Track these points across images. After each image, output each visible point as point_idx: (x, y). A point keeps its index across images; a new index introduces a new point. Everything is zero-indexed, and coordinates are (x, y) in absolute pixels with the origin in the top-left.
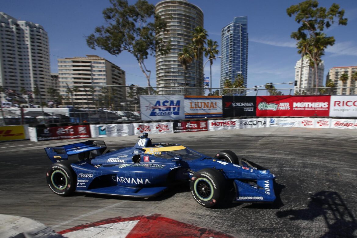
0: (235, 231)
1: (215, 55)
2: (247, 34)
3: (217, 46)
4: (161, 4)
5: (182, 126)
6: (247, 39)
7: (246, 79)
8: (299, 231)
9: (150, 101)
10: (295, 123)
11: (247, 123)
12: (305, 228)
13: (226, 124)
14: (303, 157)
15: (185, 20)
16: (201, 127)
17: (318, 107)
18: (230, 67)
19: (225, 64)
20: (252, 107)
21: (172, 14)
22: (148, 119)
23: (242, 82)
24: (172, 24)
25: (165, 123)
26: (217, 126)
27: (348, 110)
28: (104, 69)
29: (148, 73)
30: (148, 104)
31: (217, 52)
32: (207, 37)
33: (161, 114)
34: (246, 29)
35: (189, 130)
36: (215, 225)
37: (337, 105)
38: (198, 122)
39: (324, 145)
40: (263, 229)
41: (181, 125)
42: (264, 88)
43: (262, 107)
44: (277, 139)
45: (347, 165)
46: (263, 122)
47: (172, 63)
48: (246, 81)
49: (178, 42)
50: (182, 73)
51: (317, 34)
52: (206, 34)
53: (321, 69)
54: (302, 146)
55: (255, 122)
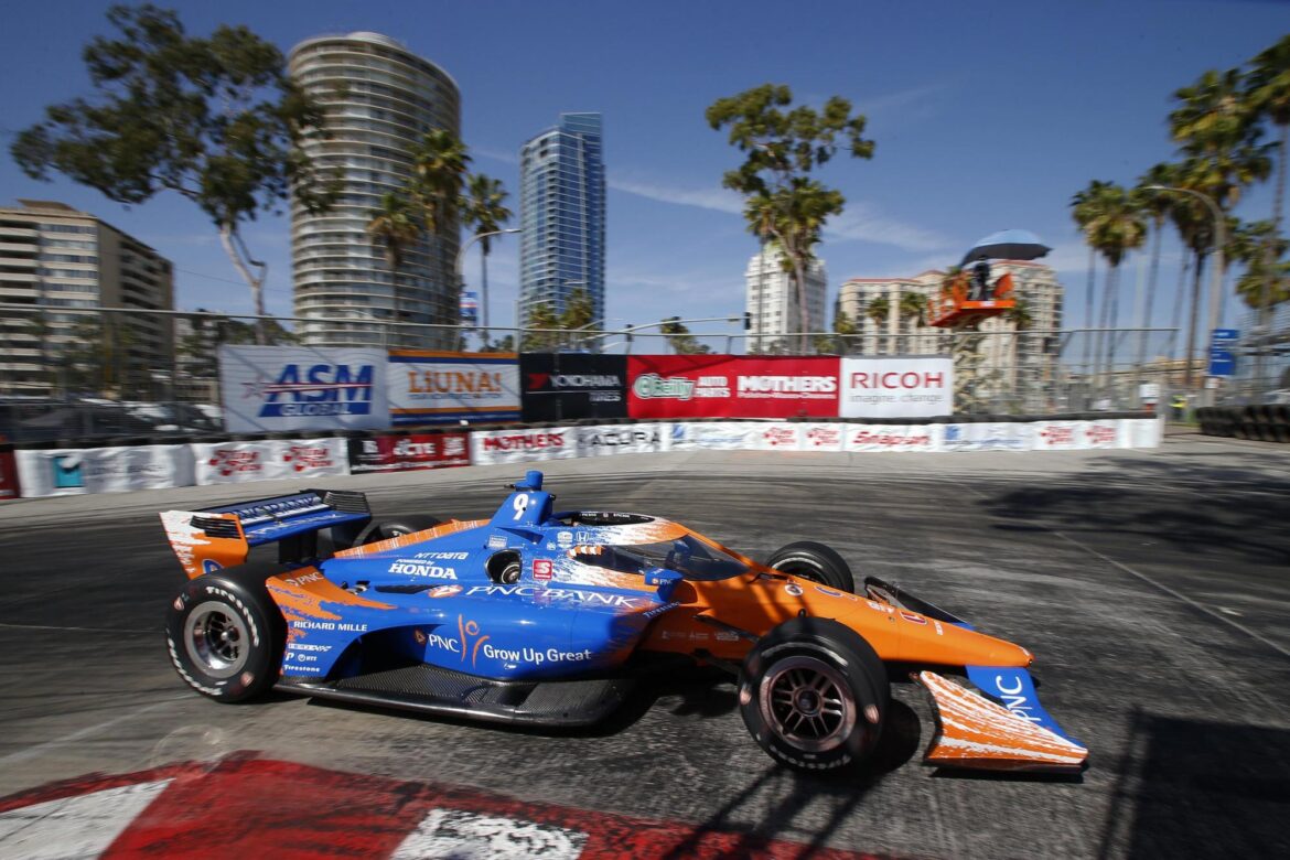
0: (521, 780)
1: (500, 224)
2: (603, 167)
3: (504, 194)
4: (313, 47)
5: (381, 451)
6: (603, 183)
7: (602, 303)
8: (724, 754)
9: (261, 366)
10: (746, 439)
11: (601, 437)
12: (740, 745)
13: (530, 442)
14: (759, 535)
15: (396, 105)
16: (448, 453)
17: (807, 389)
18: (550, 264)
19: (532, 255)
20: (614, 388)
21: (349, 82)
22: (252, 429)
23: (589, 312)
24: (350, 114)
25: (315, 443)
26: (502, 450)
27: (890, 399)
28: (90, 252)
29: (256, 270)
30: (251, 376)
31: (504, 216)
32: (468, 164)
33: (302, 411)
34: (597, 151)
35: (407, 464)
36: (455, 767)
37: (859, 385)
38: (437, 438)
39: (823, 498)
40: (616, 761)
41: (376, 448)
42: (657, 331)
43: (645, 390)
44: (689, 485)
45: (879, 552)
46: (650, 435)
47: (352, 242)
48: (602, 310)
49: (374, 175)
50: (386, 276)
51: (798, 183)
52: (464, 153)
53: (819, 283)
54: (760, 504)
55: (625, 436)
